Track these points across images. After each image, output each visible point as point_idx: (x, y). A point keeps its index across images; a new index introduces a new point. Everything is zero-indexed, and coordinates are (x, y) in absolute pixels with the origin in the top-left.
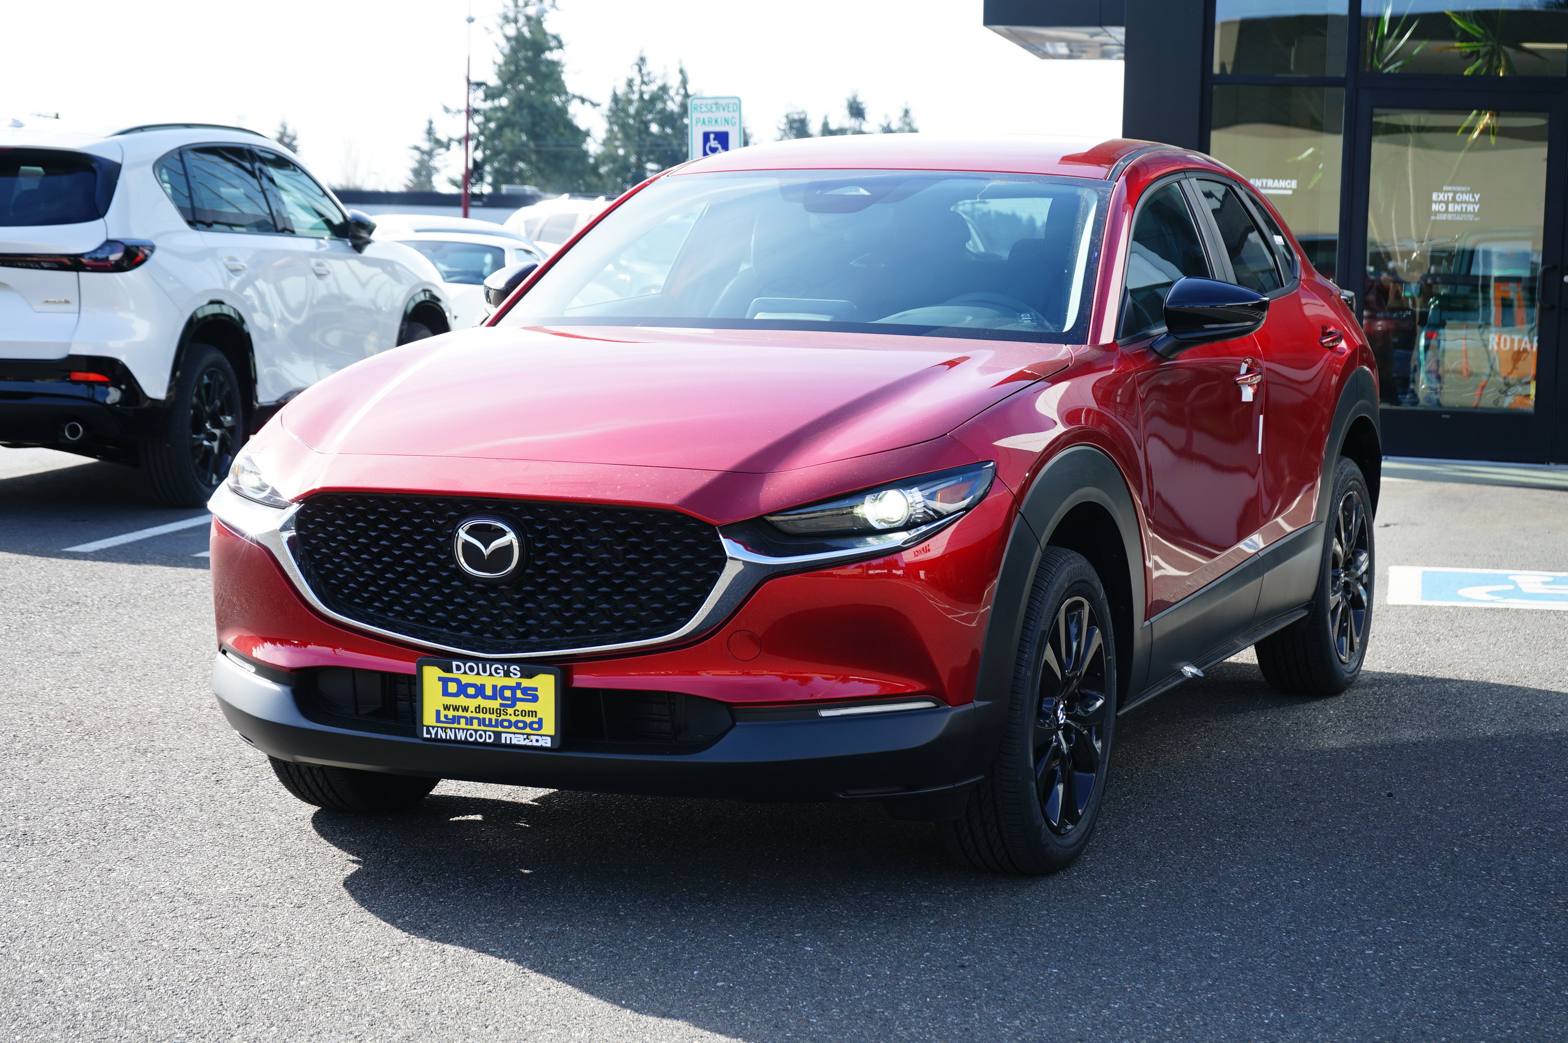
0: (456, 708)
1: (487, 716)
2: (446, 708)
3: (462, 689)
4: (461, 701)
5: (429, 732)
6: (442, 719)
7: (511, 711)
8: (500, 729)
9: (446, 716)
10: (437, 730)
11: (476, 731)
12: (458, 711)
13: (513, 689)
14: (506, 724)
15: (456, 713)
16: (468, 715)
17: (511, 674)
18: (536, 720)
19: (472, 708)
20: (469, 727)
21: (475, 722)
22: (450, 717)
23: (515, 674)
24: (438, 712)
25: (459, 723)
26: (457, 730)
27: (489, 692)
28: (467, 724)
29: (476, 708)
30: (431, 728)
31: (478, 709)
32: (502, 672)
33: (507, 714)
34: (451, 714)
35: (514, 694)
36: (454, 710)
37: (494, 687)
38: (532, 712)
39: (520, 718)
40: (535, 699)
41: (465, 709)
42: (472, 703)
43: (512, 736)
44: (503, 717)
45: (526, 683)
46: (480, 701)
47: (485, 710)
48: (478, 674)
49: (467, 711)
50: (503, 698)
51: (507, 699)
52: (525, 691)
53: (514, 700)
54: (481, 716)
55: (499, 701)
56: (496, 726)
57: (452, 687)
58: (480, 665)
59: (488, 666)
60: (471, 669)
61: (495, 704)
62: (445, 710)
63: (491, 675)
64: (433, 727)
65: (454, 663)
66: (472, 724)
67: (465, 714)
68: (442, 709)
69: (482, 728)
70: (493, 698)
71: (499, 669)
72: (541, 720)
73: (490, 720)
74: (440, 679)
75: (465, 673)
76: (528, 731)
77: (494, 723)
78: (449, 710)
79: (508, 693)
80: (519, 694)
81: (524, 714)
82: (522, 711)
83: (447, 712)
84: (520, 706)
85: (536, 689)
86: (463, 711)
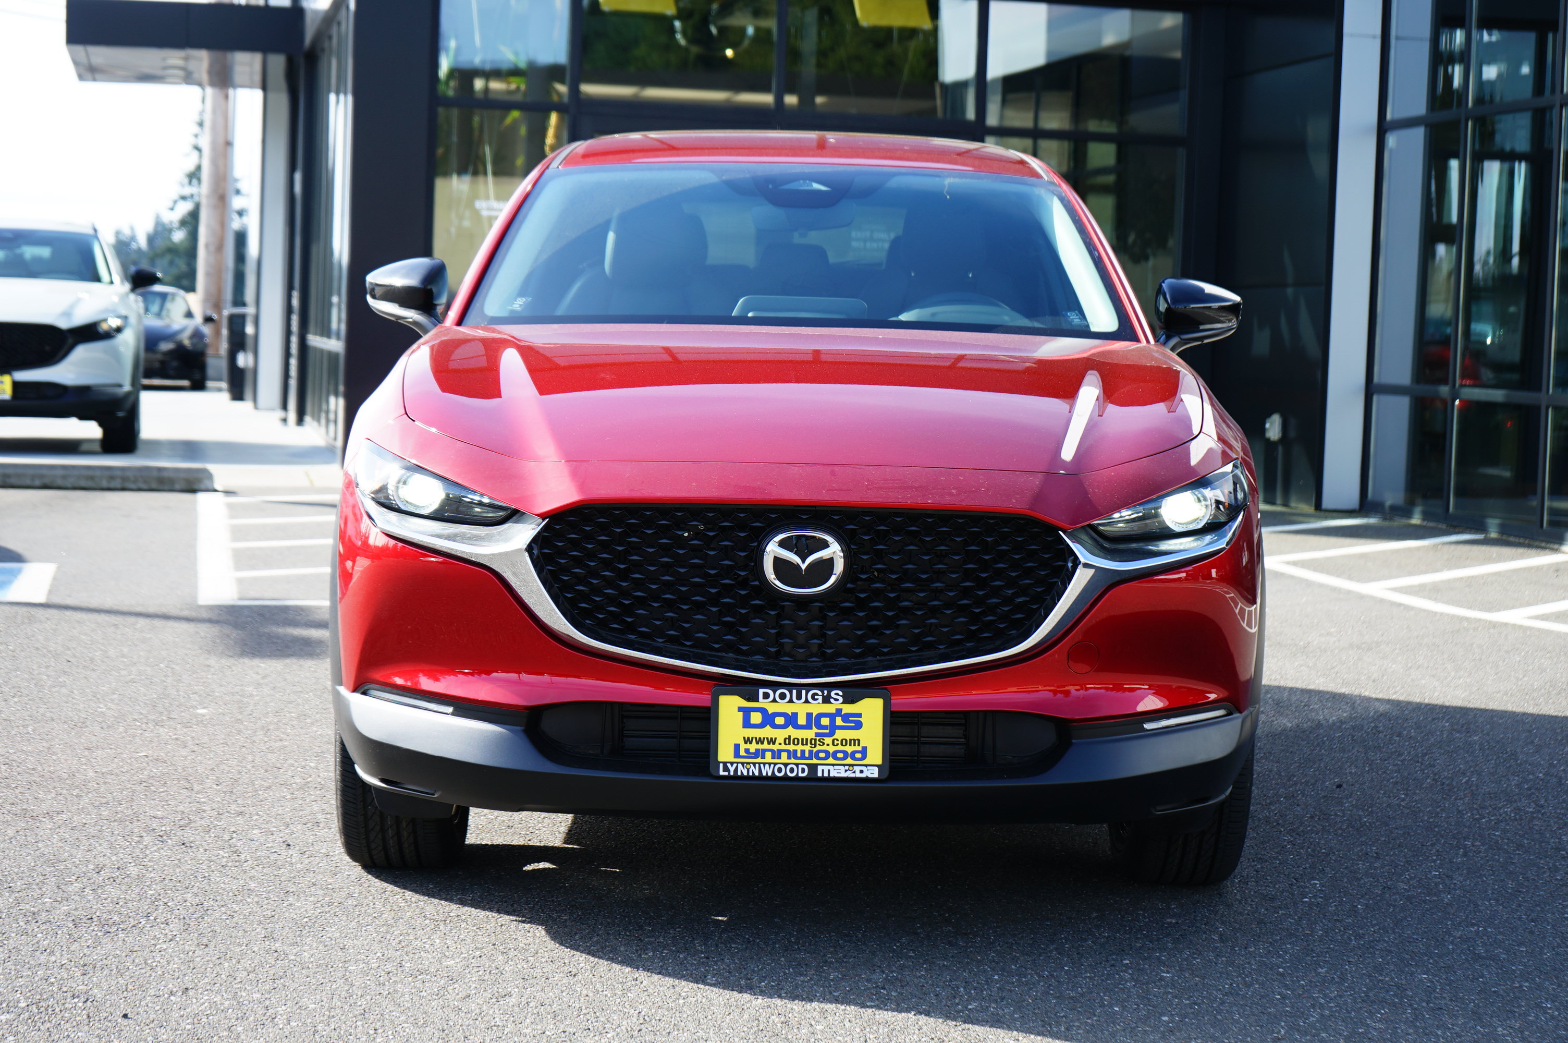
0: (760, 741)
1: (799, 748)
2: (748, 741)
3: (768, 719)
4: (768, 732)
5: (726, 769)
6: (742, 753)
7: (828, 740)
8: (815, 761)
9: (747, 751)
10: (737, 767)
11: (786, 765)
12: (762, 743)
13: (832, 717)
14: (822, 755)
15: (760, 746)
16: (775, 747)
17: (832, 700)
18: (860, 748)
19: (780, 740)
20: (776, 761)
21: (784, 755)
22: (752, 750)
23: (836, 700)
24: (737, 747)
25: (763, 757)
26: (762, 765)
27: (802, 721)
28: (773, 757)
29: (785, 739)
30: (729, 765)
31: (788, 740)
32: (820, 698)
33: (824, 744)
34: (753, 747)
35: (833, 721)
36: (757, 743)
37: (809, 715)
38: (854, 740)
39: (840, 748)
40: (859, 726)
41: (772, 741)
42: (781, 735)
43: (831, 768)
44: (818, 748)
45: (848, 709)
46: (791, 731)
47: (796, 741)
48: (791, 701)
49: (774, 743)
50: (819, 726)
51: (825, 727)
52: (846, 717)
53: (833, 728)
54: (791, 747)
55: (815, 730)
56: (810, 758)
57: (756, 718)
58: (794, 692)
59: (804, 692)
60: (783, 696)
61: (810, 734)
62: (746, 743)
63: (807, 701)
64: (732, 764)
65: (761, 691)
66: (779, 757)
67: (771, 747)
68: (742, 742)
69: (793, 761)
70: (808, 727)
71: (817, 694)
72: (864, 750)
73: (803, 752)
74: (740, 709)
75: (774, 701)
76: (849, 761)
77: (807, 755)
78: (751, 743)
79: (825, 721)
80: (839, 722)
81: (844, 742)
82: (842, 741)
83: (748, 746)
84: (839, 734)
85: (860, 715)
86: (769, 743)
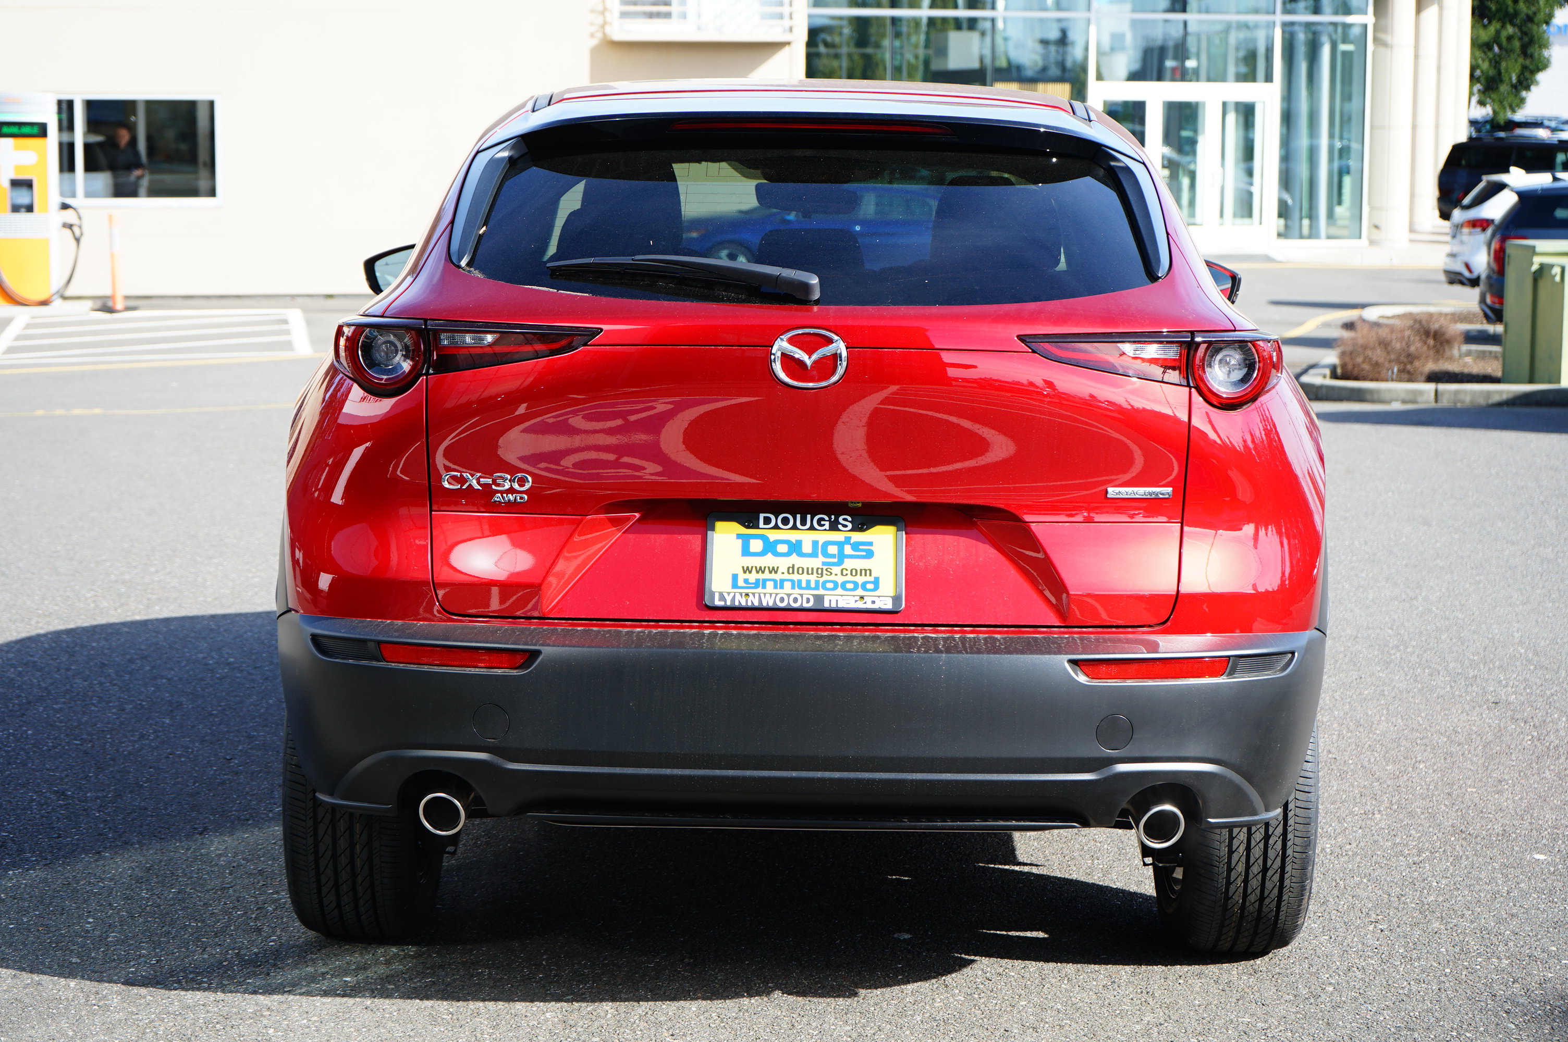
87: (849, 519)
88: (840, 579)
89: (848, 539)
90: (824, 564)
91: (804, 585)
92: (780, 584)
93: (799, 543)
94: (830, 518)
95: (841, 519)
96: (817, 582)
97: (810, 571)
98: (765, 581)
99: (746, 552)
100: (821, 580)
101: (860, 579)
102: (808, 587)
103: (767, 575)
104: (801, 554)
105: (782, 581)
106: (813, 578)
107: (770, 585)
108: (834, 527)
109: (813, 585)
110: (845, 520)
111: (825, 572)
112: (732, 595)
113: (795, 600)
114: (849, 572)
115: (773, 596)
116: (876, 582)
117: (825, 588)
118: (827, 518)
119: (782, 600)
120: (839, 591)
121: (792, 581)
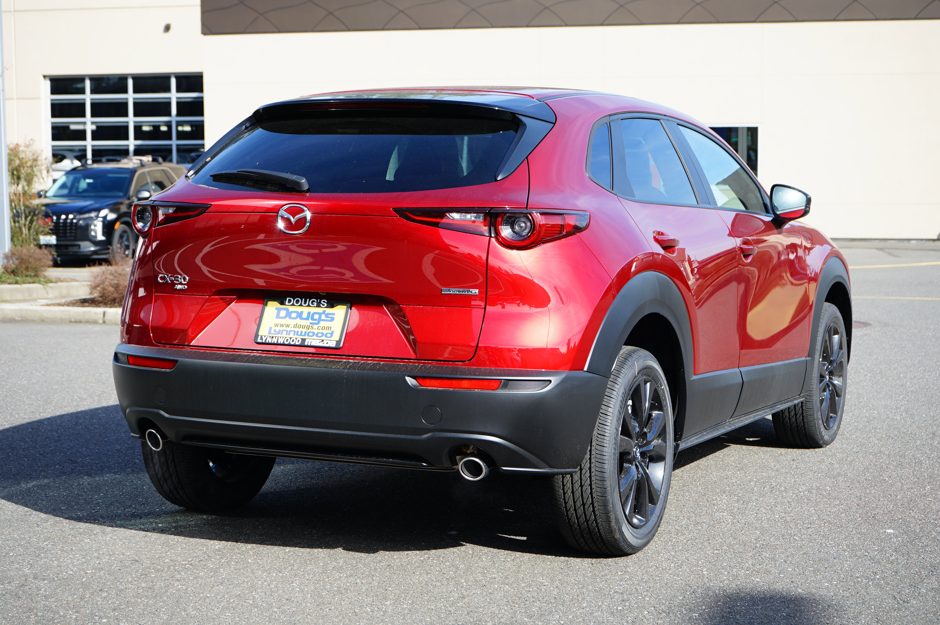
87: (326, 301)
88: (316, 331)
89: (324, 311)
90: (311, 323)
91: (299, 333)
92: (288, 333)
93: (302, 312)
94: (317, 301)
95: (322, 302)
96: (306, 332)
97: (303, 327)
98: (283, 331)
99: (278, 316)
100: (308, 331)
101: (325, 332)
102: (301, 335)
103: (284, 328)
104: (302, 318)
105: (290, 331)
106: (304, 330)
107: (284, 333)
108: (318, 306)
109: (303, 334)
110: (324, 302)
111: (310, 327)
112: (266, 337)
113: (293, 341)
114: (321, 328)
115: (284, 338)
116: (332, 334)
117: (308, 335)
118: (316, 301)
119: (287, 340)
120: (315, 337)
121: (294, 331)
